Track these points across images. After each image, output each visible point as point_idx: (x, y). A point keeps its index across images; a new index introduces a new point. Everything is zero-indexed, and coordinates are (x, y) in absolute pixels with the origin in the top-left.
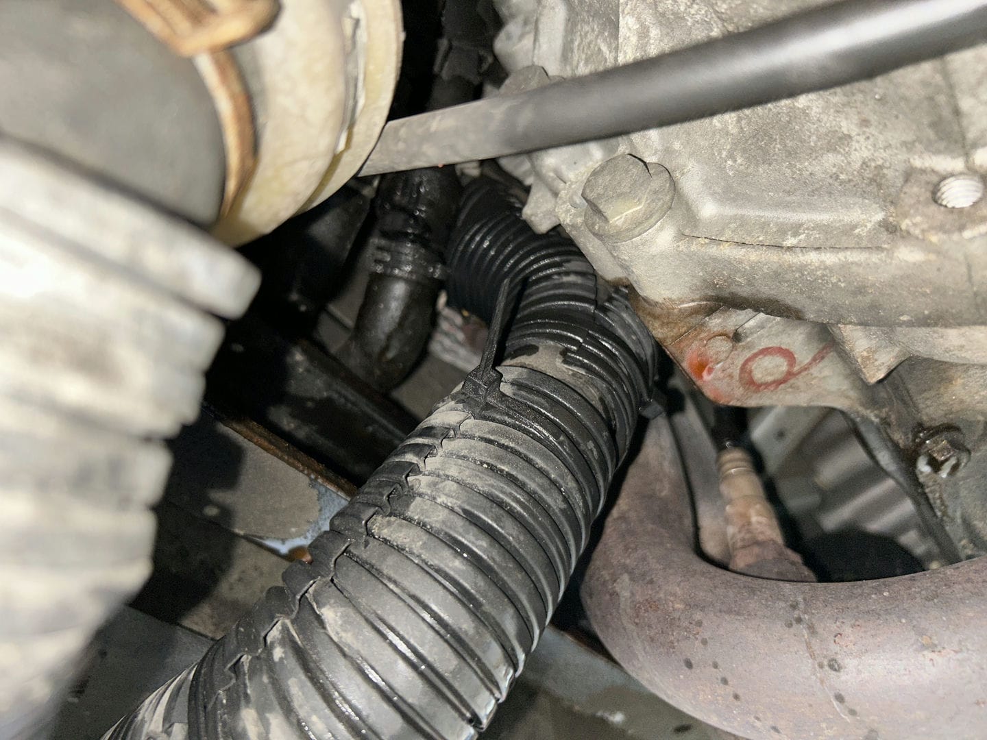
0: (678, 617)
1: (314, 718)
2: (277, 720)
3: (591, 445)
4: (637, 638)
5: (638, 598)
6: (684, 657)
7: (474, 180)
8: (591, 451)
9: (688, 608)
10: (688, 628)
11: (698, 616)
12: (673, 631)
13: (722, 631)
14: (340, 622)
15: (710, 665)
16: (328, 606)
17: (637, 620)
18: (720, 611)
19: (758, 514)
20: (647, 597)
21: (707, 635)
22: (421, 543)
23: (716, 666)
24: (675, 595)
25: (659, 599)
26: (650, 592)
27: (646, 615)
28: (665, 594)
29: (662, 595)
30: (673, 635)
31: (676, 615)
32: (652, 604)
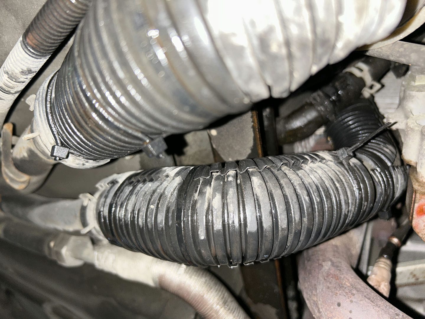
0: (345, 287)
1: (231, 205)
2: (219, 197)
3: (366, 204)
4: (322, 284)
5: (331, 272)
6: (339, 301)
7: (364, 99)
8: (364, 206)
9: (351, 287)
10: (347, 293)
11: (354, 292)
12: (340, 290)
13: (362, 302)
14: (258, 184)
15: (348, 310)
16: (256, 177)
17: (326, 278)
18: (365, 296)
19: (385, 285)
20: (335, 274)
21: (354, 300)
22: (299, 183)
23: (351, 312)
24: (348, 280)
25: (340, 277)
26: (338, 273)
27: (332, 278)
28: (344, 277)
29: (342, 276)
30: (339, 291)
31: (345, 286)
32: (337, 277)
